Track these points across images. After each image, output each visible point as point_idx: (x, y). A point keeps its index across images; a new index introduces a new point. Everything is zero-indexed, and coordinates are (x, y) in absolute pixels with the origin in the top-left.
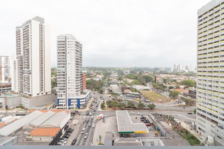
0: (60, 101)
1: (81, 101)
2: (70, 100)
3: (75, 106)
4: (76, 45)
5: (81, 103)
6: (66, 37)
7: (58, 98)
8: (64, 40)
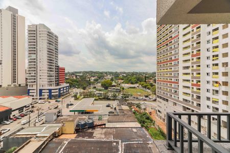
0: (31, 91)
1: (53, 91)
2: (41, 90)
3: (46, 97)
4: (48, 35)
5: (52, 94)
6: (36, 26)
7: (29, 88)
8: (35, 29)
